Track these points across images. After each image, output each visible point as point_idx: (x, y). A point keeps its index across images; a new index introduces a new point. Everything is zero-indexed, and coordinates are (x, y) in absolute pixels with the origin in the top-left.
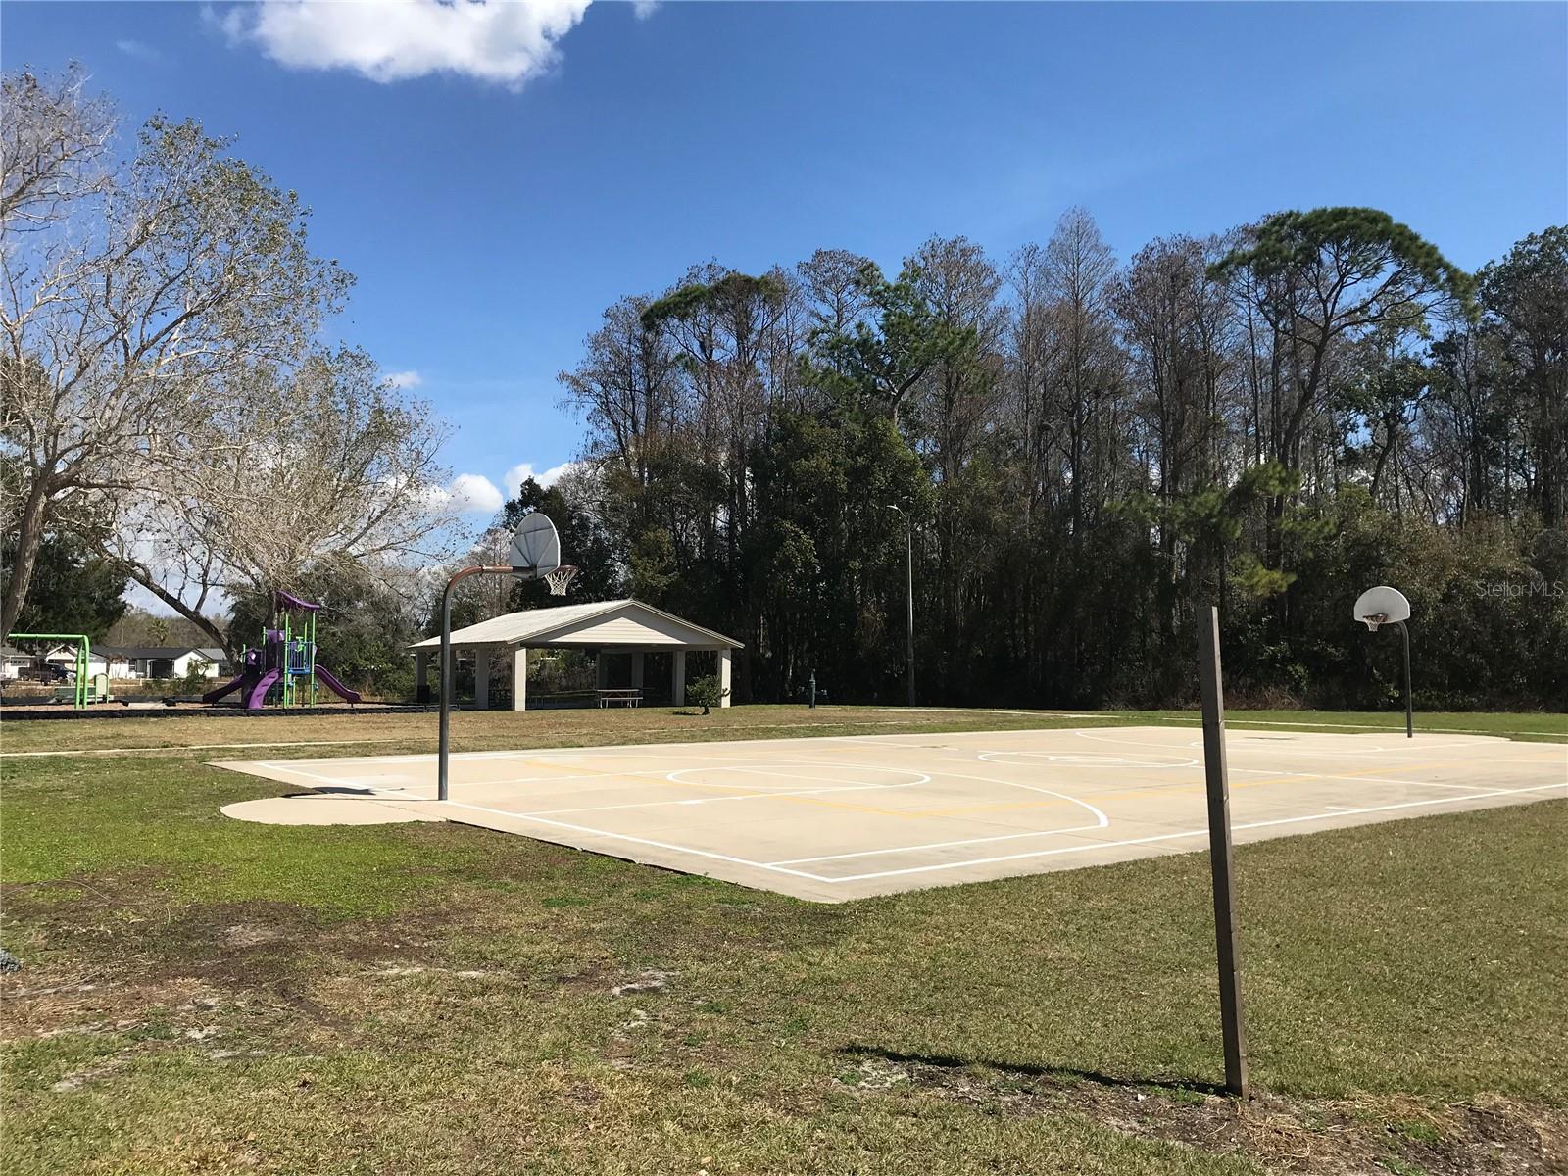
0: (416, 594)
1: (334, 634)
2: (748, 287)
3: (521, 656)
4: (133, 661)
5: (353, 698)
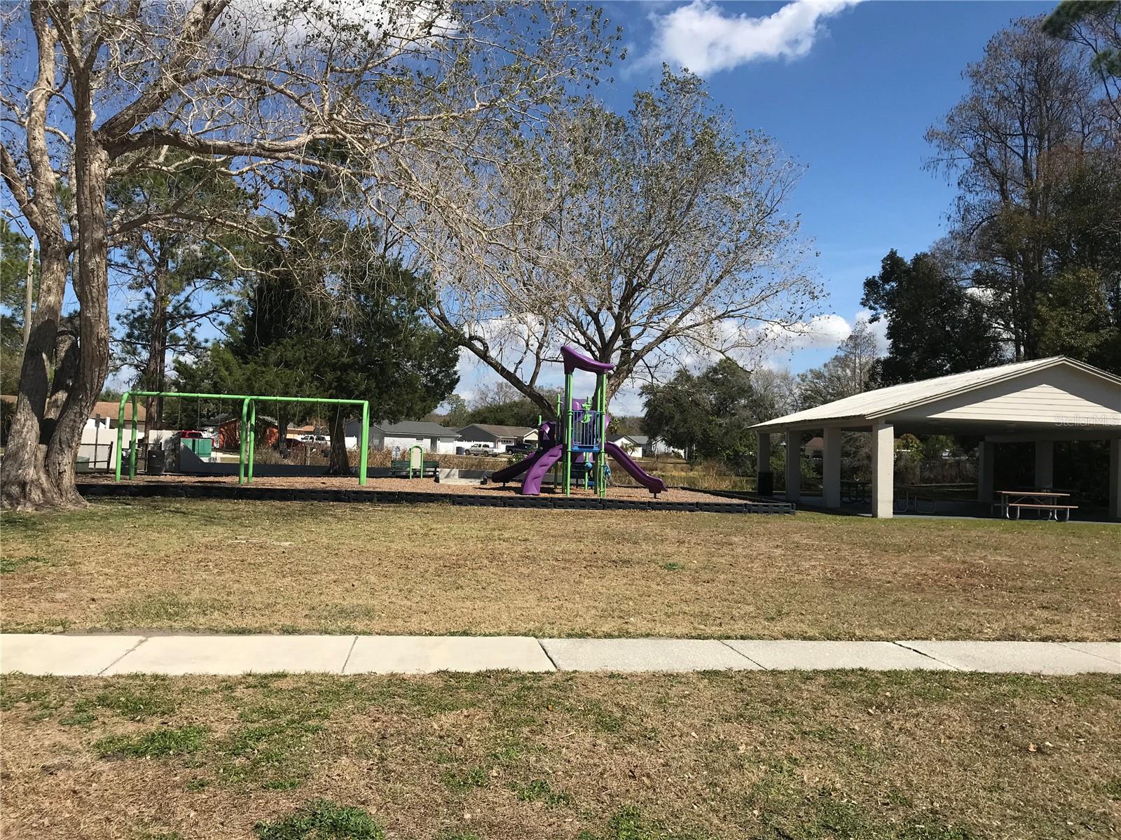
0: (788, 393)
1: (720, 425)
3: (886, 439)
5: (656, 487)
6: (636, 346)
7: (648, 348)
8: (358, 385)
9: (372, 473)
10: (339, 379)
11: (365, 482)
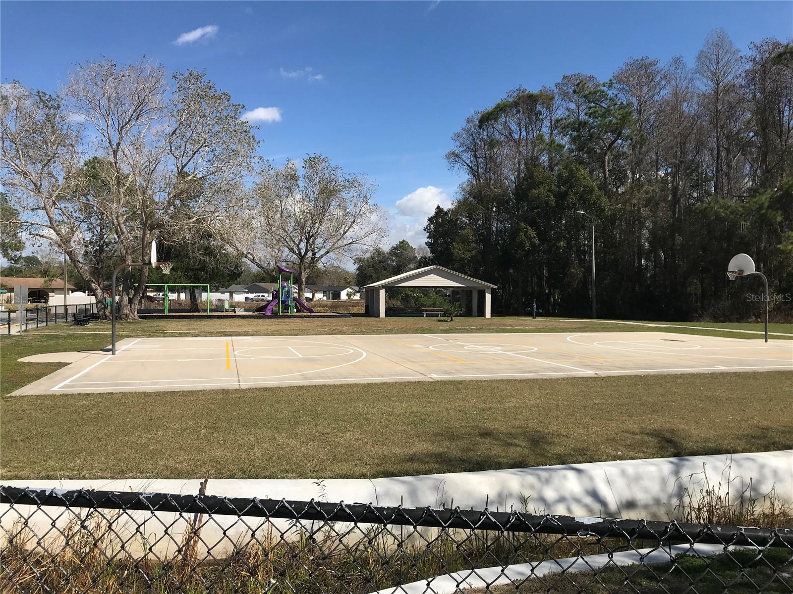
2: (532, 100)
3: (382, 293)
4: (324, 292)
5: (311, 311)
6: (317, 256)
7: (322, 256)
8: (202, 277)
9: (211, 311)
10: (195, 274)
11: (209, 313)
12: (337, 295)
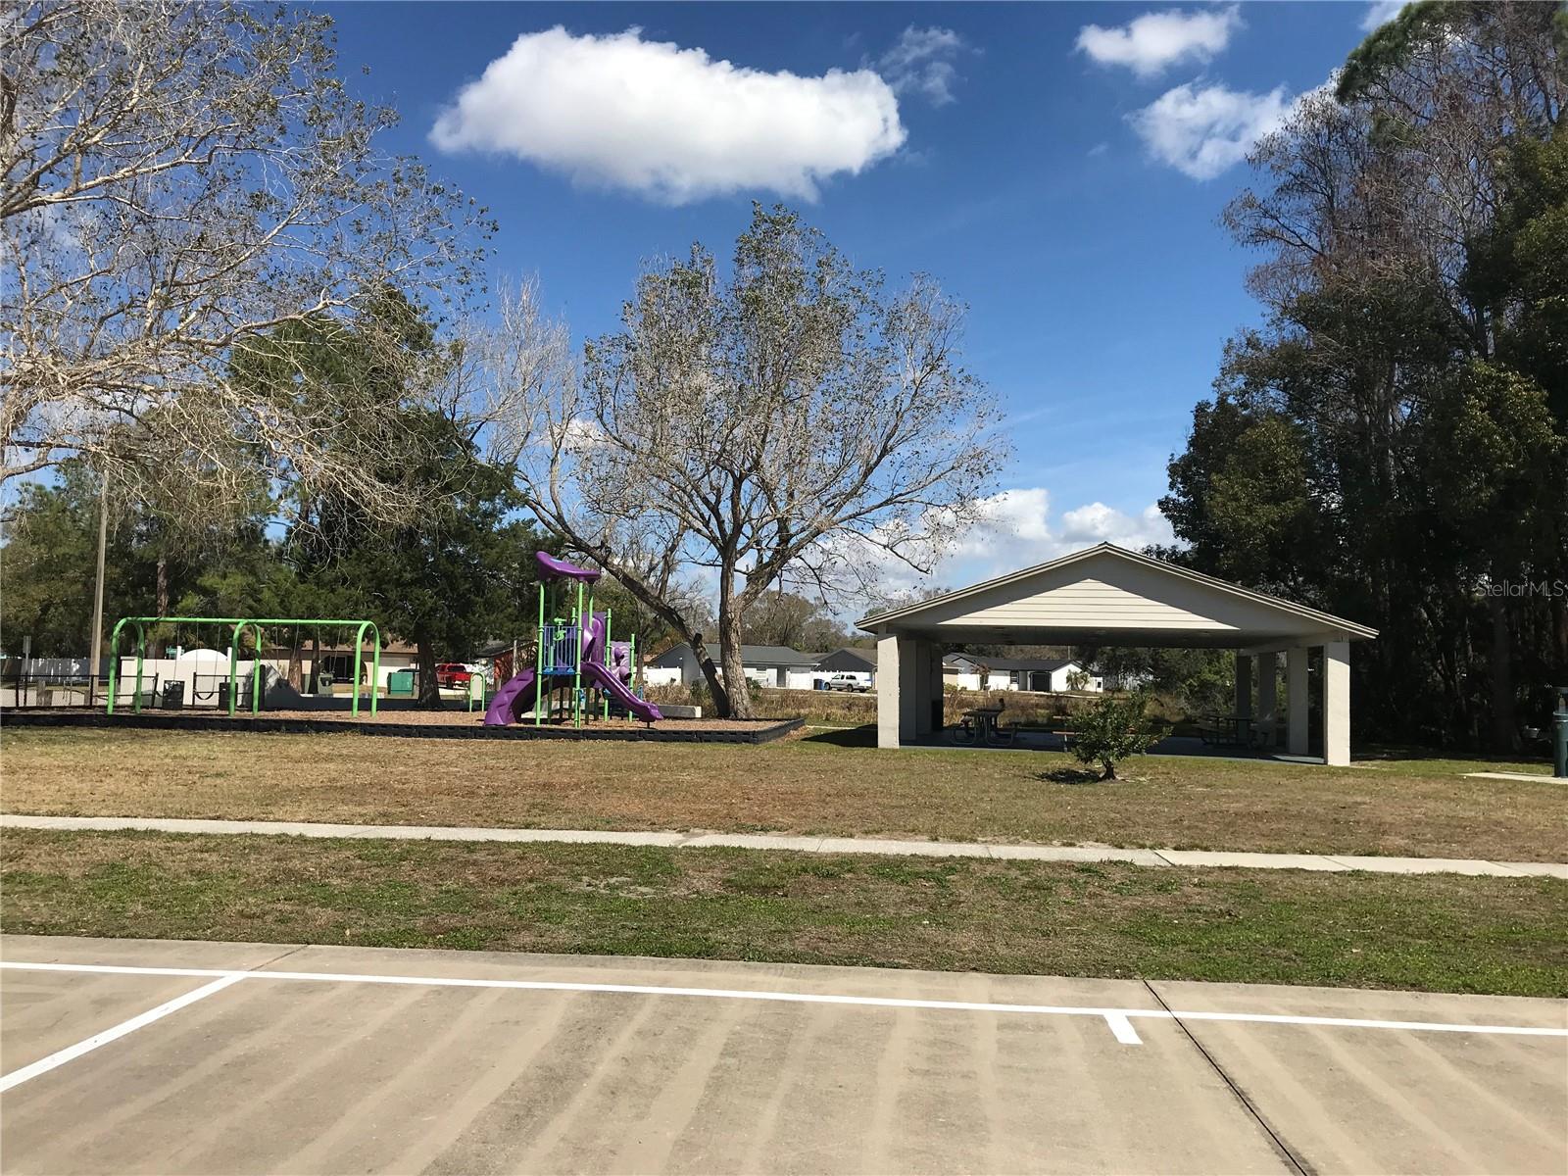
4: (1013, 673)
7: (798, 546)
12: (1042, 682)
